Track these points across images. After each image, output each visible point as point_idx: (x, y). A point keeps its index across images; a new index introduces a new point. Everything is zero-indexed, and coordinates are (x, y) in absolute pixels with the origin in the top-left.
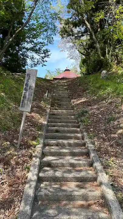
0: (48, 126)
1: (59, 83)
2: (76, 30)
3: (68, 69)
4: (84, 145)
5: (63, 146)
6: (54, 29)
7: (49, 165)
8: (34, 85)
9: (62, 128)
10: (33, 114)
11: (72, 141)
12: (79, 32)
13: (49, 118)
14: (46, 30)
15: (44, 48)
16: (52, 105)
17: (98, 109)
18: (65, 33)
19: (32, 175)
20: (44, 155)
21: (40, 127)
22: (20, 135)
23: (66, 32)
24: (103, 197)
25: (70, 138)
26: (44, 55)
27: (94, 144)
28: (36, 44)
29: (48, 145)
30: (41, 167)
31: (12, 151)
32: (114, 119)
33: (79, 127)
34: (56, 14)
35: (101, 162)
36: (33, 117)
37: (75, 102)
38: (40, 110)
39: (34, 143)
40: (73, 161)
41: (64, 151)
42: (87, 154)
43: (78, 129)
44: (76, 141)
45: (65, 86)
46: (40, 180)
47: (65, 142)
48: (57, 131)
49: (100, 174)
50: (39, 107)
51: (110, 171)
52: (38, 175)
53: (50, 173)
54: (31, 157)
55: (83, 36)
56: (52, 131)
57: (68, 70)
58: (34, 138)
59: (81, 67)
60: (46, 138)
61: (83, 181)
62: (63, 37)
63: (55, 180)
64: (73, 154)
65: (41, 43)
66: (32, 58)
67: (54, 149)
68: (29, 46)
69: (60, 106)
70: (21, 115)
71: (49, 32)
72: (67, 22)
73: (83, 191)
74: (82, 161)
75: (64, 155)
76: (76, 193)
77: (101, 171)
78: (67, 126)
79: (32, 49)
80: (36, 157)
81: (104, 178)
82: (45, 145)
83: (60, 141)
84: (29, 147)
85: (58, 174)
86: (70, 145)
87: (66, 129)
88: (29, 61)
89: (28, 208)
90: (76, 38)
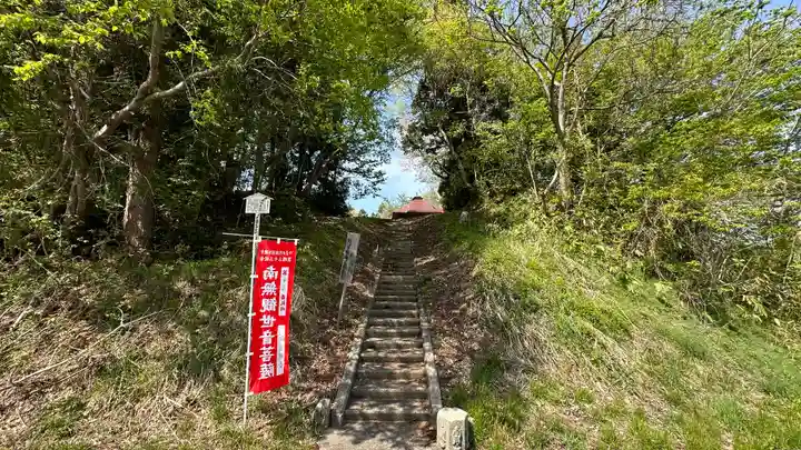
0: (375, 300)
1: (400, 225)
2: (427, 139)
3: (419, 195)
4: (419, 324)
5: (392, 326)
6: (391, 143)
7: (373, 346)
8: (355, 252)
9: (393, 303)
10: (356, 284)
11: (402, 320)
12: (432, 141)
13: (379, 288)
14: (378, 143)
15: (377, 169)
16: (385, 268)
17: (446, 275)
18: (410, 144)
19: (353, 355)
20: (367, 335)
21: (364, 302)
22: (339, 313)
23: (412, 143)
24: (425, 375)
25: (401, 316)
26: (375, 180)
27: (429, 322)
28: (363, 163)
29: (375, 325)
30: (363, 348)
31: (331, 330)
32: (460, 290)
33: (416, 301)
34: (393, 121)
35: (432, 342)
36: (355, 288)
37: (421, 262)
38: (366, 278)
39: (356, 321)
40: (399, 341)
41: (392, 331)
42: (419, 334)
43: (415, 304)
44: (409, 319)
45: (409, 231)
46: (361, 360)
47: (395, 320)
48: (387, 307)
49: (427, 354)
50: (365, 272)
51: (440, 351)
52: (359, 355)
53: (371, 353)
54: (352, 337)
55: (438, 147)
56: (380, 307)
57: (420, 198)
58: (357, 316)
59: (440, 192)
60: (371, 316)
61: (407, 362)
62: (406, 152)
63: (379, 360)
64: (402, 335)
65: (371, 161)
66: (357, 185)
67: (380, 329)
68: (352, 165)
69: (396, 269)
70: (341, 285)
71: (384, 146)
72: (412, 129)
73: (404, 370)
74: (411, 341)
75: (392, 335)
76: (398, 371)
77: (429, 351)
78: (401, 300)
79: (357, 171)
80: (358, 337)
81: (430, 357)
82: (369, 325)
83: (388, 320)
84: (350, 326)
85: (381, 355)
86: (400, 324)
87: (398, 303)
88: (352, 190)
89: (349, 381)
90: (427, 151)
